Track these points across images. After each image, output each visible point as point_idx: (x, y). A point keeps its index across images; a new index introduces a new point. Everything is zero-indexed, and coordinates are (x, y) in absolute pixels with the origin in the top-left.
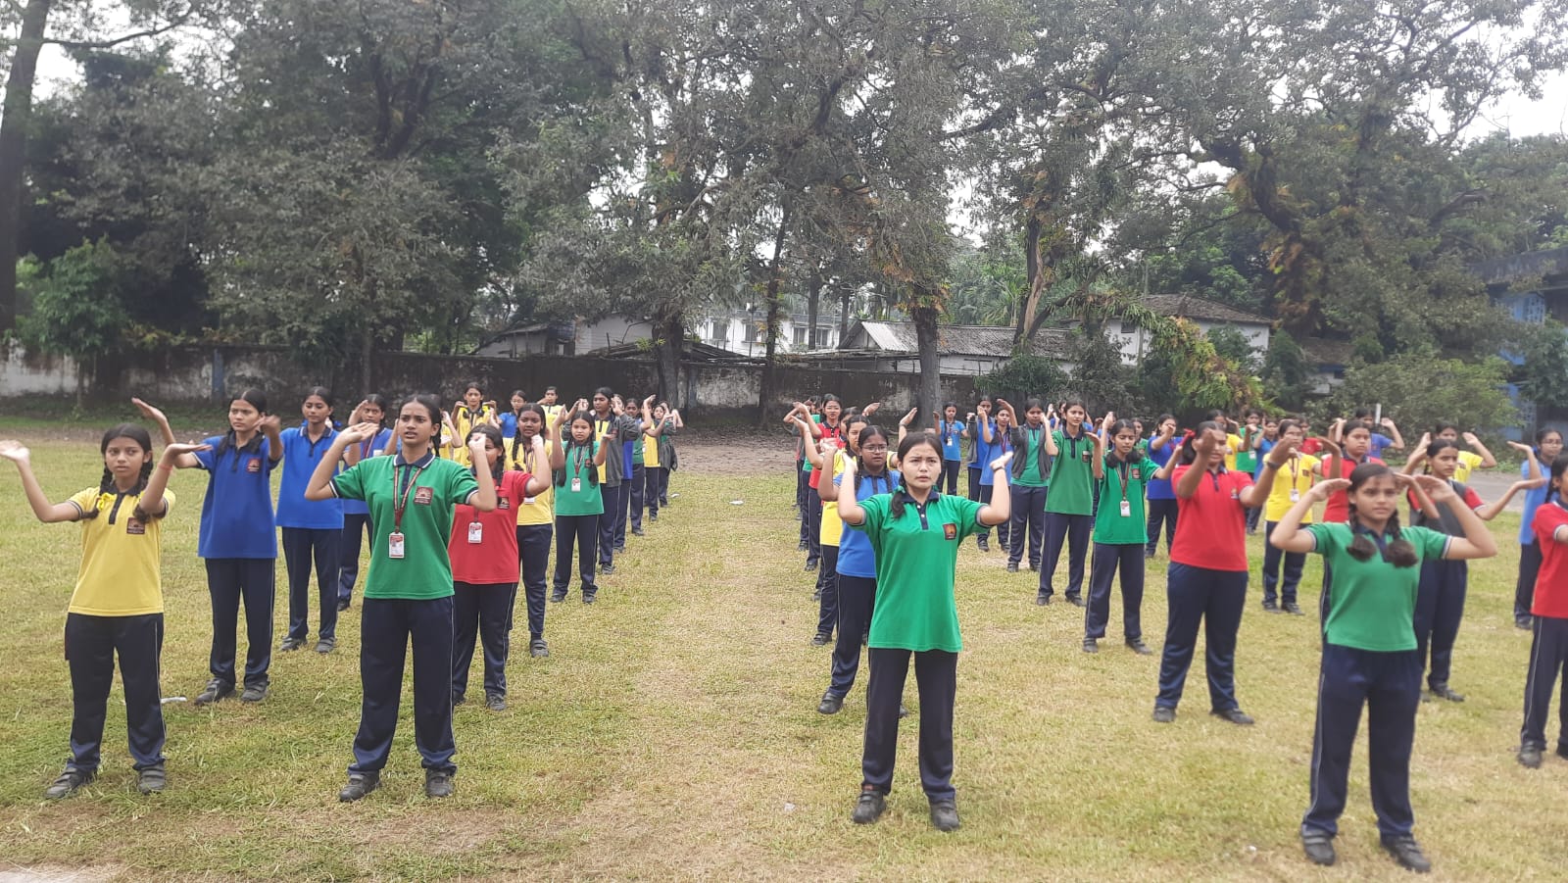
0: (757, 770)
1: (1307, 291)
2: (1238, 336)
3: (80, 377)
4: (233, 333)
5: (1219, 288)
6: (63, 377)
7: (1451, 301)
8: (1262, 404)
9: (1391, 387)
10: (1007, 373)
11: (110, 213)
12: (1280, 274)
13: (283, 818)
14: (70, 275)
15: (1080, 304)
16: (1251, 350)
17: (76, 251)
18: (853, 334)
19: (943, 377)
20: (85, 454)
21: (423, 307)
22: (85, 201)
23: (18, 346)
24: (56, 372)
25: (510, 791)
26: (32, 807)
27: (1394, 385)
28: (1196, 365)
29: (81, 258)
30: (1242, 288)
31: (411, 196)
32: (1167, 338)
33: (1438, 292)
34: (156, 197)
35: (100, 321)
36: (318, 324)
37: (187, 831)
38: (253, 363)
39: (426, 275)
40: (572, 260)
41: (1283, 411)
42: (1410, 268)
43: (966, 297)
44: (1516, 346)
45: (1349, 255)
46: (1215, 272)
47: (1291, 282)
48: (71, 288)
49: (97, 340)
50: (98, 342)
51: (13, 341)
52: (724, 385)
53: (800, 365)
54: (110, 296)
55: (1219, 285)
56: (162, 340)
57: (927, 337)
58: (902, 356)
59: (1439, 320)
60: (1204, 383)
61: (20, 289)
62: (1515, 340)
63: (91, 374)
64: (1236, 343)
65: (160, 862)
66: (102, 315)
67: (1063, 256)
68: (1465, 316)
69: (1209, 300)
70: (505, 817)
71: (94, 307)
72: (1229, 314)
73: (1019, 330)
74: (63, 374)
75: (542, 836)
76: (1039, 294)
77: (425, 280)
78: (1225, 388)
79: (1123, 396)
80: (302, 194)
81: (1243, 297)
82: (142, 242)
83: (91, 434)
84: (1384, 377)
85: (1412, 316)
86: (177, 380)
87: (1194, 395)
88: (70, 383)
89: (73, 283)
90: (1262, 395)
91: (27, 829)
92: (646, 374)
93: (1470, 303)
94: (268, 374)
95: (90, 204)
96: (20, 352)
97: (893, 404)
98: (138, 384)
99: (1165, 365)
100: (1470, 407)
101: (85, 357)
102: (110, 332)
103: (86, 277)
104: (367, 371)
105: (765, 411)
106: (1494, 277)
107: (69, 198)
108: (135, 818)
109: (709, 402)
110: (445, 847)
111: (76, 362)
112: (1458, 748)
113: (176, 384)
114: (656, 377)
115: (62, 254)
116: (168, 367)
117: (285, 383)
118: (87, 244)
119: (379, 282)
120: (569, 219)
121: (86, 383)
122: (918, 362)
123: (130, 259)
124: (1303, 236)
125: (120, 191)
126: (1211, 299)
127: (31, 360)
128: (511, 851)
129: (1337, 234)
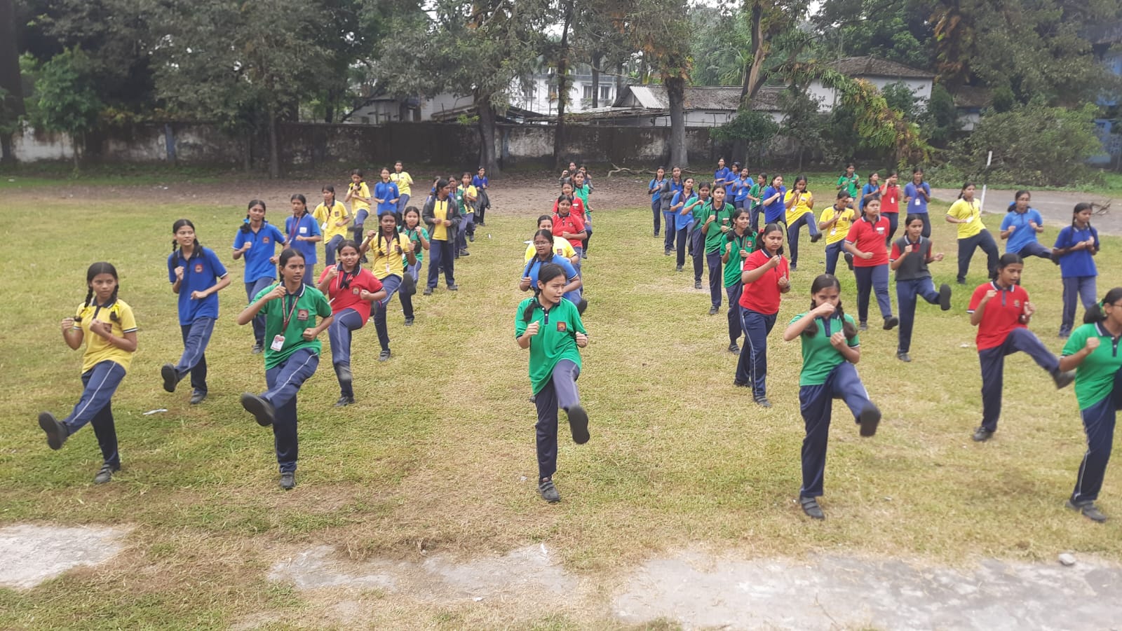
0: (508, 454)
1: (961, 53)
2: (906, 91)
3: (75, 146)
4: (177, 112)
5: (898, 50)
6: (62, 147)
7: (1065, 60)
8: (918, 143)
9: (1010, 130)
10: (734, 125)
11: (80, 30)
12: (942, 41)
13: (227, 492)
14: (58, 74)
15: (789, 70)
16: (916, 100)
17: (60, 57)
18: (625, 95)
19: (688, 129)
20: (85, 211)
21: (308, 93)
22: (62, 22)
23: (29, 126)
24: (58, 144)
25: (359, 473)
26: (83, 487)
27: (1014, 129)
28: (872, 116)
29: (64, 61)
30: (915, 49)
31: (292, 10)
32: (851, 95)
33: (1057, 53)
34: (110, 18)
35: (84, 108)
36: (235, 109)
37: (173, 501)
38: (194, 133)
39: (308, 69)
40: (408, 59)
41: (933, 148)
42: (1037, 35)
43: (711, 60)
44: (1111, 94)
45: (991, 26)
46: (896, 37)
47: (950, 45)
48: (60, 84)
49: (83, 121)
50: (84, 123)
51: (25, 123)
52: (528, 140)
53: (584, 123)
54: (88, 89)
55: (898, 47)
56: (128, 119)
57: (676, 100)
58: (657, 113)
59: (1055, 75)
60: (876, 129)
61: (23, 74)
62: (1110, 89)
63: (82, 145)
64: (904, 97)
65: (159, 522)
66: (84, 103)
67: (778, 32)
68: (1074, 72)
69: (888, 60)
70: (356, 489)
71: (78, 98)
72: (904, 71)
73: (745, 92)
74: (62, 145)
75: (376, 501)
76: (760, 63)
77: (308, 73)
78: (891, 133)
79: (818, 140)
80: (213, 13)
81: (916, 56)
82: (106, 51)
83: (88, 191)
84: (1005, 124)
85: (1034, 73)
86: (142, 147)
87: (869, 138)
88: (69, 151)
89: (61, 80)
90: (919, 137)
91: (81, 502)
92: (472, 134)
93: (1080, 60)
94: (204, 141)
95: (64, 24)
96: (31, 130)
97: (651, 151)
98: (115, 151)
99: (850, 115)
100: (1067, 144)
101: (77, 134)
102: (91, 115)
103: (70, 76)
104: (273, 137)
105: (558, 160)
106: (1103, 37)
107: (49, 20)
108: (142, 493)
109: (517, 154)
110: (321, 509)
111: (70, 137)
112: (948, 427)
113: (141, 149)
114: (478, 136)
115: (50, 59)
116: (134, 138)
117: (217, 147)
118: (67, 51)
119: (275, 78)
120: (404, 28)
121: (80, 151)
122: (669, 118)
123: (98, 63)
124: (961, 10)
125: (84, 14)
126: (893, 59)
127: (40, 135)
128: (358, 511)
129: (985, 10)
